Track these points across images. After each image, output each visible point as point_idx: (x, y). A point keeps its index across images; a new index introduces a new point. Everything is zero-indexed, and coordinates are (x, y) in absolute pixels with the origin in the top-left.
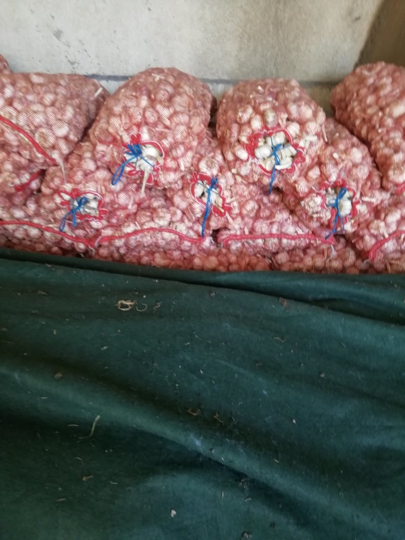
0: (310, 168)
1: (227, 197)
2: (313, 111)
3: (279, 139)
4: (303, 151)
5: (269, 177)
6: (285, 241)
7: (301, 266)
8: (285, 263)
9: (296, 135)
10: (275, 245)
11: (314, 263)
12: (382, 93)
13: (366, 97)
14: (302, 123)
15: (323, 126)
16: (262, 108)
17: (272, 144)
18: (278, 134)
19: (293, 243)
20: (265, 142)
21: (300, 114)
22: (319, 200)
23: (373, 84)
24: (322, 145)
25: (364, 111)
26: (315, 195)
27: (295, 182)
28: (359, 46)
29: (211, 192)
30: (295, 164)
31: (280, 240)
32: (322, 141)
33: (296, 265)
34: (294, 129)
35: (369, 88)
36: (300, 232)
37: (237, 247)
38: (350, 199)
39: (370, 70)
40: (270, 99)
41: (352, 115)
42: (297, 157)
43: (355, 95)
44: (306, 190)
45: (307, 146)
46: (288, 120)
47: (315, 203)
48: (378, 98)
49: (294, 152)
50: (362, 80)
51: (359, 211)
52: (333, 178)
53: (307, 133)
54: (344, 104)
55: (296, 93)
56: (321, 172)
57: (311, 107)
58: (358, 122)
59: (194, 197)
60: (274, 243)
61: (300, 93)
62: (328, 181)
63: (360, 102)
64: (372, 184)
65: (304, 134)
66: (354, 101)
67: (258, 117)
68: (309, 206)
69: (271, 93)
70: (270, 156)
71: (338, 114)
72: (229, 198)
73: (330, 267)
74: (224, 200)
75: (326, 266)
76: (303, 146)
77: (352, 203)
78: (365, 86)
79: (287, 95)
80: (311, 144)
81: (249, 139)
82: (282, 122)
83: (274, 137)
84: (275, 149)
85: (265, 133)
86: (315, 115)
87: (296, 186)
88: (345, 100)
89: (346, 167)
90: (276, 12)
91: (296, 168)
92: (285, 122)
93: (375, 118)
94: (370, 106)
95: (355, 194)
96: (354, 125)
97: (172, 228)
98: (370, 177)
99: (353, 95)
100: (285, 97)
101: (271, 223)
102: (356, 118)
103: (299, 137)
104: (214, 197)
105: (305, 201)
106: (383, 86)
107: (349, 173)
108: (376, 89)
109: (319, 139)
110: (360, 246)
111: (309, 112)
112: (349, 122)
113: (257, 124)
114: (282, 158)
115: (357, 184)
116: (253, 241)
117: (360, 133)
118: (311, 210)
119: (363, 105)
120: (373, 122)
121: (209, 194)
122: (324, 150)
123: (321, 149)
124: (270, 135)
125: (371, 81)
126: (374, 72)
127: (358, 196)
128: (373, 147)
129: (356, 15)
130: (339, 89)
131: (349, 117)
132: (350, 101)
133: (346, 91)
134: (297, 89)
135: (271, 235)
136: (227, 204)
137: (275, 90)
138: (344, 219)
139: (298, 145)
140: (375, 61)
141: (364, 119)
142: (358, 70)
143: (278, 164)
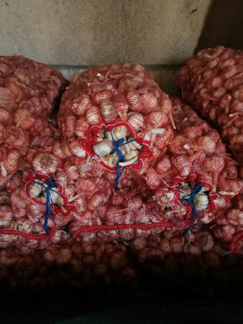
0: (159, 160)
1: (69, 195)
2: (158, 99)
3: (120, 133)
4: (150, 145)
5: (114, 173)
6: (139, 231)
7: (159, 253)
8: (142, 250)
9: (140, 127)
10: (130, 235)
11: (172, 249)
12: (227, 75)
13: (211, 79)
14: (146, 114)
15: (170, 114)
16: (98, 98)
17: (113, 138)
18: (119, 128)
19: (149, 232)
20: (105, 137)
21: (142, 104)
22: (171, 195)
23: (216, 67)
24: (171, 135)
25: (211, 93)
26: (167, 189)
27: (145, 174)
28: (197, 34)
29: (50, 191)
30: (141, 159)
31: (135, 230)
32: (170, 130)
33: (153, 252)
34: (136, 121)
35: (213, 70)
36: (155, 220)
37: (91, 239)
38: (207, 193)
39: (211, 53)
40: (110, 87)
41: (198, 97)
42: (144, 152)
43: (200, 77)
44: (157, 183)
45: (153, 139)
46: (129, 110)
47: (168, 198)
48: (225, 81)
49: (139, 146)
50: (205, 63)
51: (217, 205)
52: (186, 172)
53: (153, 125)
54: (189, 85)
55: (139, 79)
56: (172, 165)
57: (155, 95)
58: (205, 105)
59: (30, 198)
60: (128, 233)
61: (144, 78)
62: (180, 176)
63: (206, 84)
64: (228, 174)
65: (149, 126)
66: (199, 84)
67: (94, 109)
68: (162, 201)
69: (111, 80)
70: (111, 153)
71: (184, 94)
72: (71, 196)
73: (189, 253)
74: (65, 199)
75: (185, 252)
76: (148, 140)
77: (209, 198)
78: (209, 69)
79: (128, 82)
80: (158, 136)
81: (86, 134)
82: (123, 113)
83: (114, 131)
84: (117, 144)
85: (103, 127)
86: (160, 103)
87: (146, 179)
88: (190, 81)
89: (199, 159)
90: (123, 6)
91: (143, 163)
92: (125, 114)
93: (224, 102)
94: (216, 89)
95: (211, 188)
96: (202, 107)
97: (14, 228)
98: (225, 168)
99: (198, 77)
100: (126, 84)
101: (124, 213)
102: (203, 100)
103: (143, 130)
104: (54, 196)
105: (157, 196)
106: (227, 69)
107: (203, 164)
108: (220, 72)
109: (167, 130)
110: (219, 235)
111: (153, 101)
112: (196, 103)
113: (93, 117)
114: (126, 153)
115: (213, 176)
116: (107, 232)
117: (209, 116)
118: (164, 205)
119: (209, 87)
120: (222, 106)
121: (48, 194)
122: (173, 140)
123: (170, 139)
124: (110, 129)
125: (214, 63)
126: (215, 55)
127: (214, 190)
128: (225, 132)
129: (193, 8)
130: (183, 72)
131: (196, 99)
132: (195, 83)
133: (190, 73)
134: (142, 74)
135: (125, 226)
136: (69, 203)
137: (116, 77)
138: (201, 213)
139: (143, 139)
140: (215, 45)
141: (211, 102)
142: (200, 54)
143: (122, 160)
